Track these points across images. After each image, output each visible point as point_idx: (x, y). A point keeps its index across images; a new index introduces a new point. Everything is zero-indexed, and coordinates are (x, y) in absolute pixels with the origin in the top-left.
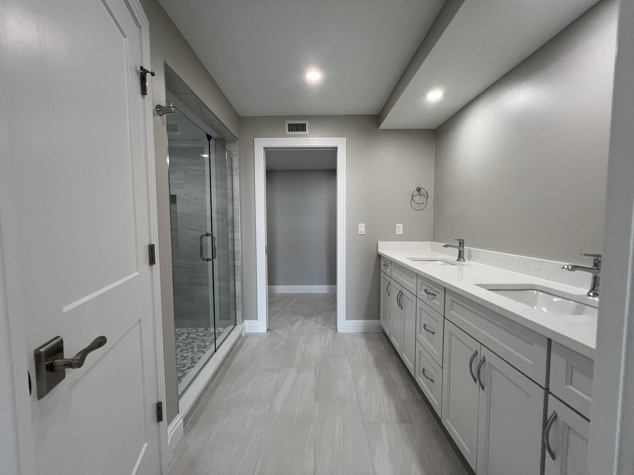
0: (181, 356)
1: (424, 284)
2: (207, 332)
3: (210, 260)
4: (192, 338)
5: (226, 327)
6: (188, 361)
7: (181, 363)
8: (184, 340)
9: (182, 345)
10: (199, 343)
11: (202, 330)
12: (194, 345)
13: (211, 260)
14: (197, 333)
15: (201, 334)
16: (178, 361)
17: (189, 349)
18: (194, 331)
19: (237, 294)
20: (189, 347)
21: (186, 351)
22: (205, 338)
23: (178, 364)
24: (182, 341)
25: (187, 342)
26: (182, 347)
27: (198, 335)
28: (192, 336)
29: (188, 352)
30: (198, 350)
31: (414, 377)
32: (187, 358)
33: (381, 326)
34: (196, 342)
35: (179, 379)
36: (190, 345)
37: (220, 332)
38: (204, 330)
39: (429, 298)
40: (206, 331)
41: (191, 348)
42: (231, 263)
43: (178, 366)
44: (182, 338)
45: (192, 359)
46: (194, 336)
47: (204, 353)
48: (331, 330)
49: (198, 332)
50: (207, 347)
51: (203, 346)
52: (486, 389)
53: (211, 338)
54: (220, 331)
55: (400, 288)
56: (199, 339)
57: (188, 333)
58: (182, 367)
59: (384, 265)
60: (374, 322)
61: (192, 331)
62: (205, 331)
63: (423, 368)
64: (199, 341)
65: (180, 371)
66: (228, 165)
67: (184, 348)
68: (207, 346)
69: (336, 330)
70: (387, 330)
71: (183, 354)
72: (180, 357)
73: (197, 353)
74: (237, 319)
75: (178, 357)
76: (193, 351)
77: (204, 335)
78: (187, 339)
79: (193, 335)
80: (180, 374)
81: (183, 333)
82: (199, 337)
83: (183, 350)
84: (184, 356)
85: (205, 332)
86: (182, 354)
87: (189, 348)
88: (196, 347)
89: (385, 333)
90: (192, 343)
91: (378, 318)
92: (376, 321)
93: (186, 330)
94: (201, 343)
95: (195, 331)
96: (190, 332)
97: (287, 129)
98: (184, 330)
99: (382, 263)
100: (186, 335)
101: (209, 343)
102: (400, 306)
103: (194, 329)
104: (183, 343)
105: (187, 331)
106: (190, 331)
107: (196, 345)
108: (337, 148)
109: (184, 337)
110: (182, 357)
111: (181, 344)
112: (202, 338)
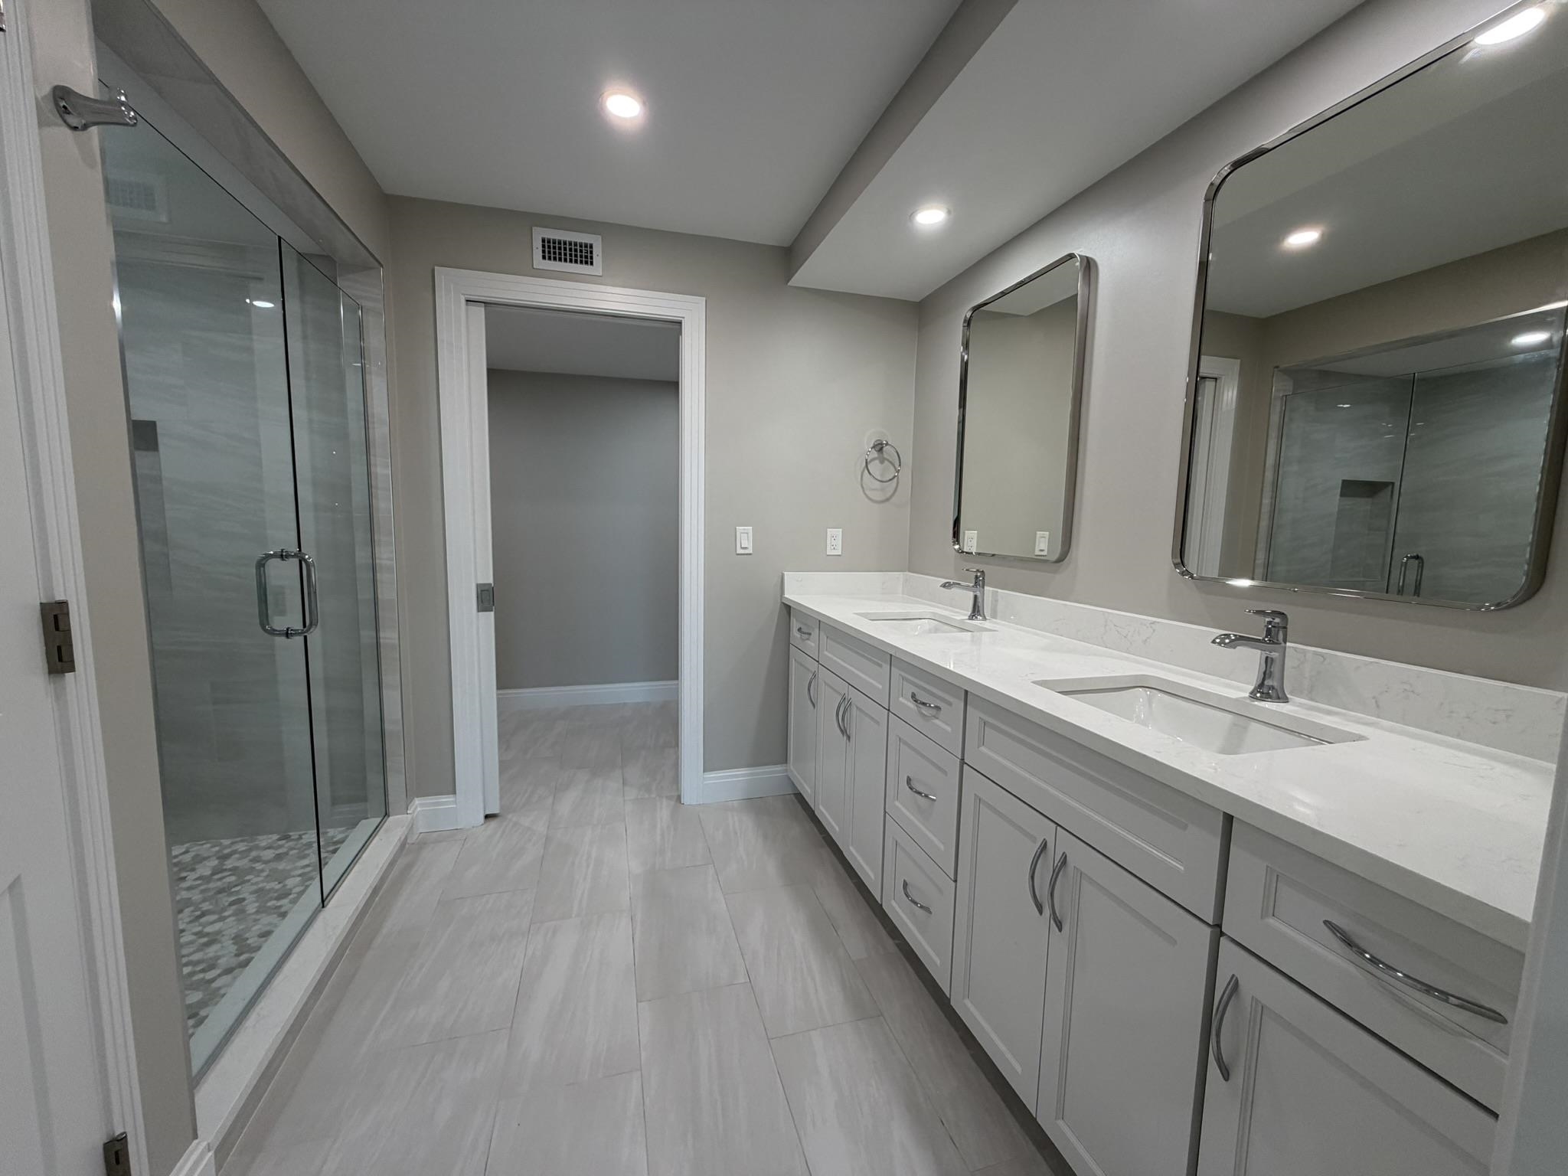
0: (195, 934)
1: (908, 681)
2: (286, 845)
3: (297, 633)
4: (234, 870)
5: (354, 825)
6: (222, 947)
7: (195, 957)
8: (206, 879)
9: (200, 896)
10: (261, 885)
11: (270, 841)
12: (245, 891)
13: (299, 634)
14: (254, 854)
15: (269, 854)
16: (184, 951)
17: (224, 910)
18: (241, 847)
19: (387, 727)
20: (226, 900)
21: (215, 917)
22: (282, 866)
23: (186, 965)
24: (199, 885)
25: (219, 884)
26: (200, 903)
27: (256, 860)
28: (237, 864)
29: (222, 919)
30: (259, 907)
31: (879, 902)
32: (218, 937)
33: (789, 779)
34: (249, 881)
35: (195, 1016)
36: (231, 894)
37: (335, 840)
38: (279, 840)
39: (922, 713)
40: (284, 842)
41: (232, 904)
42: (367, 635)
43: (186, 970)
44: (197, 876)
45: (239, 939)
46: (243, 863)
47: (283, 915)
48: (664, 800)
49: (257, 848)
50: (290, 894)
51: (277, 891)
52: (1066, 927)
53: (306, 862)
54: (333, 837)
55: (843, 688)
56: (262, 871)
57: (221, 854)
58: (203, 971)
59: (800, 630)
60: (772, 772)
61: (234, 848)
62: (280, 843)
63: (904, 881)
64: (260, 879)
65: (195, 987)
66: (348, 337)
67: (206, 906)
68: (291, 890)
69: (679, 798)
70: (807, 792)
71: (204, 927)
72: (194, 937)
73: (258, 917)
74: (391, 799)
75: (182, 940)
76: (241, 914)
77: (279, 858)
78: (216, 877)
79: (239, 859)
80: (194, 997)
81: (199, 859)
82: (259, 866)
83: (203, 914)
84: (208, 934)
85: (281, 846)
86: (200, 928)
87: (227, 904)
88: (251, 898)
89: (799, 797)
90: (236, 886)
91: (785, 760)
92: (779, 768)
93: (212, 847)
94: (268, 882)
95: (244, 849)
96: (226, 851)
97: (538, 253)
98: (205, 848)
99: (795, 625)
100: (214, 862)
101: (299, 879)
102: (843, 731)
103: (242, 841)
104: (202, 892)
105: (217, 848)
106: (229, 846)
107: (251, 893)
108: (680, 323)
109: (205, 870)
110: (200, 937)
111: (196, 896)
112: (273, 865)
